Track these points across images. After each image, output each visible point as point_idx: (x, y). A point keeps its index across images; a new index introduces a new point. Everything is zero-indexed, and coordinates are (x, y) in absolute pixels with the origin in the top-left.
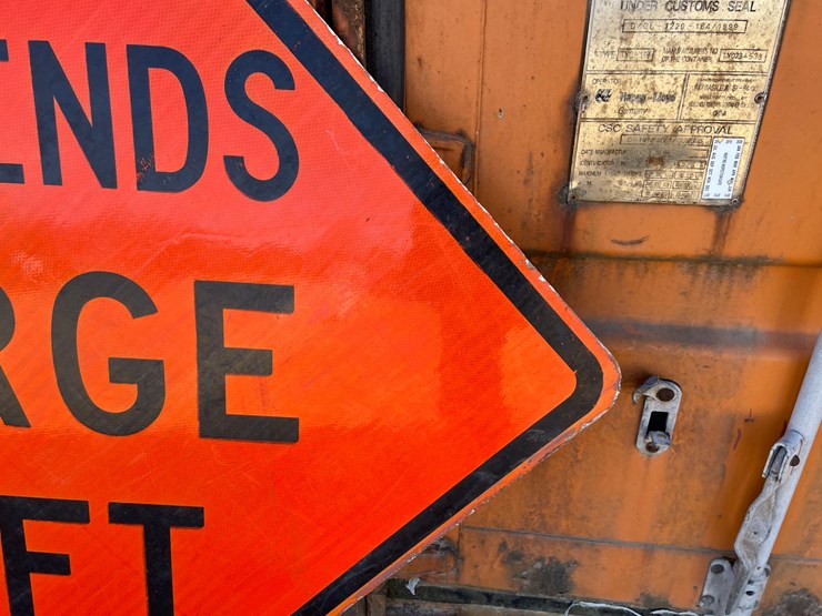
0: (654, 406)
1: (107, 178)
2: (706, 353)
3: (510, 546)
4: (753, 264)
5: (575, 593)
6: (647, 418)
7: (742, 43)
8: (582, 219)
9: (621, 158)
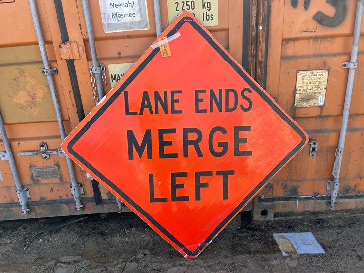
0: (313, 146)
1: (221, 110)
2: (321, 134)
3: (284, 184)
4: (328, 116)
5: (299, 194)
6: (311, 149)
7: (321, 80)
8: (297, 111)
9: (304, 100)
